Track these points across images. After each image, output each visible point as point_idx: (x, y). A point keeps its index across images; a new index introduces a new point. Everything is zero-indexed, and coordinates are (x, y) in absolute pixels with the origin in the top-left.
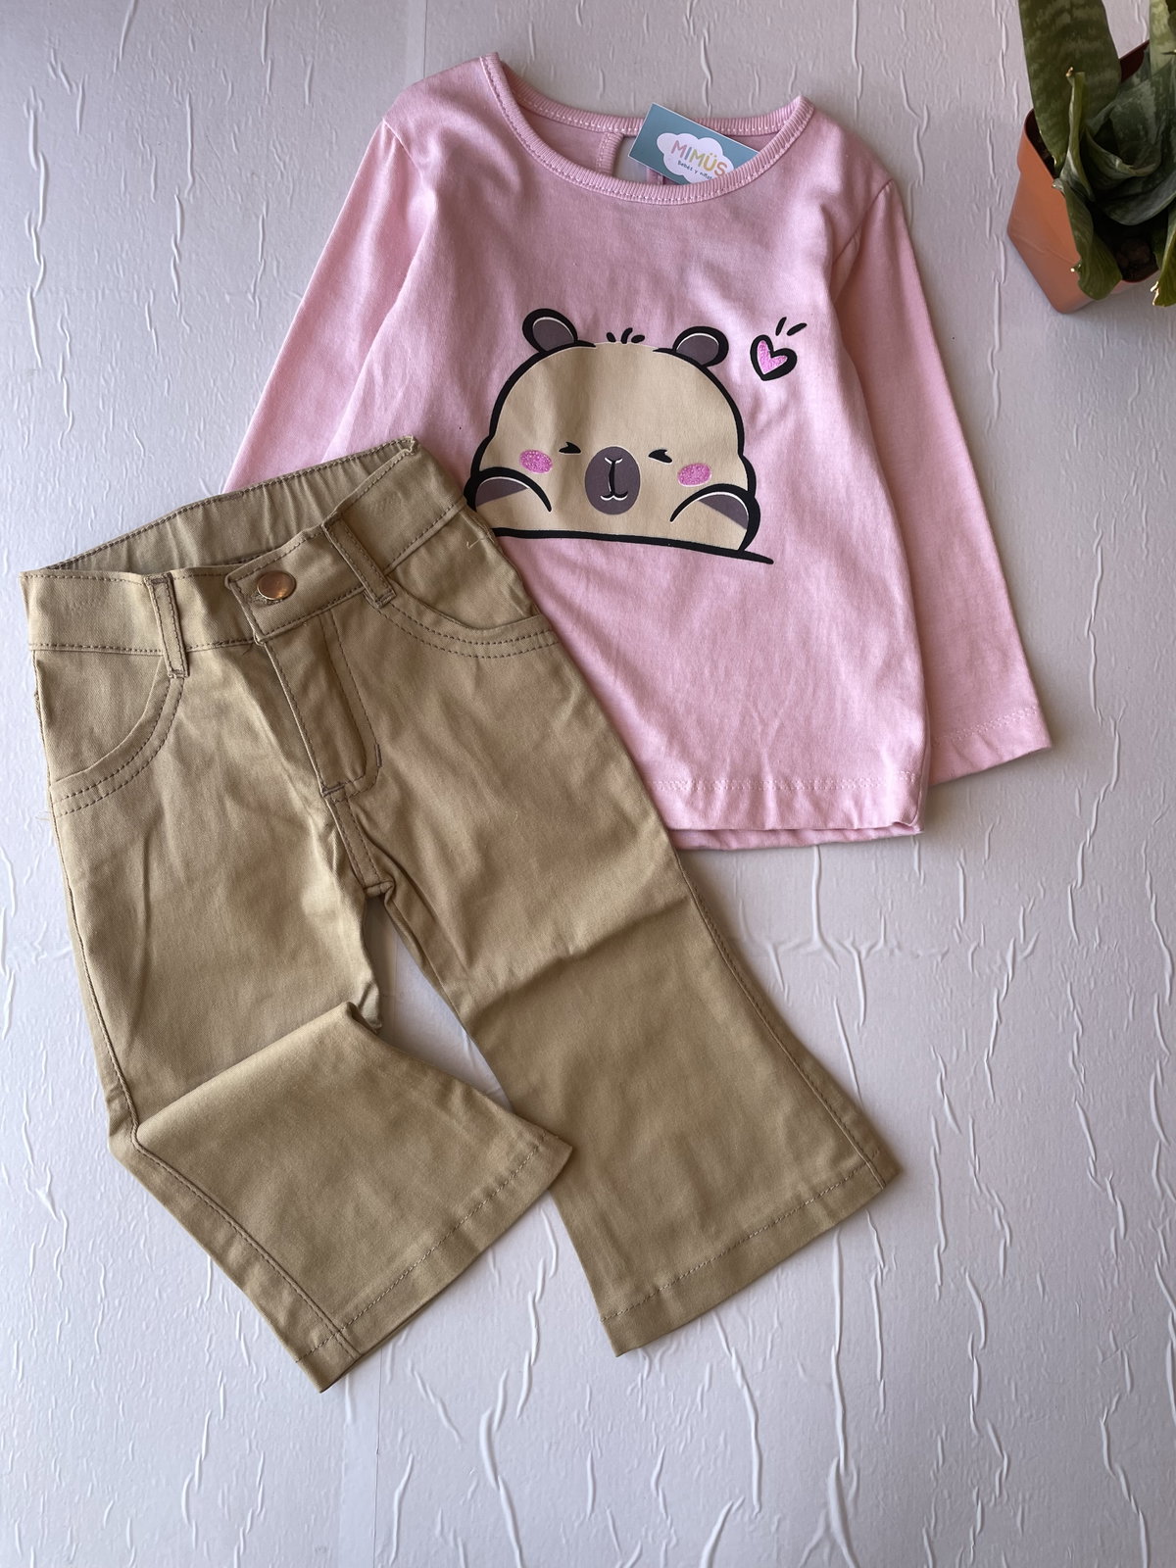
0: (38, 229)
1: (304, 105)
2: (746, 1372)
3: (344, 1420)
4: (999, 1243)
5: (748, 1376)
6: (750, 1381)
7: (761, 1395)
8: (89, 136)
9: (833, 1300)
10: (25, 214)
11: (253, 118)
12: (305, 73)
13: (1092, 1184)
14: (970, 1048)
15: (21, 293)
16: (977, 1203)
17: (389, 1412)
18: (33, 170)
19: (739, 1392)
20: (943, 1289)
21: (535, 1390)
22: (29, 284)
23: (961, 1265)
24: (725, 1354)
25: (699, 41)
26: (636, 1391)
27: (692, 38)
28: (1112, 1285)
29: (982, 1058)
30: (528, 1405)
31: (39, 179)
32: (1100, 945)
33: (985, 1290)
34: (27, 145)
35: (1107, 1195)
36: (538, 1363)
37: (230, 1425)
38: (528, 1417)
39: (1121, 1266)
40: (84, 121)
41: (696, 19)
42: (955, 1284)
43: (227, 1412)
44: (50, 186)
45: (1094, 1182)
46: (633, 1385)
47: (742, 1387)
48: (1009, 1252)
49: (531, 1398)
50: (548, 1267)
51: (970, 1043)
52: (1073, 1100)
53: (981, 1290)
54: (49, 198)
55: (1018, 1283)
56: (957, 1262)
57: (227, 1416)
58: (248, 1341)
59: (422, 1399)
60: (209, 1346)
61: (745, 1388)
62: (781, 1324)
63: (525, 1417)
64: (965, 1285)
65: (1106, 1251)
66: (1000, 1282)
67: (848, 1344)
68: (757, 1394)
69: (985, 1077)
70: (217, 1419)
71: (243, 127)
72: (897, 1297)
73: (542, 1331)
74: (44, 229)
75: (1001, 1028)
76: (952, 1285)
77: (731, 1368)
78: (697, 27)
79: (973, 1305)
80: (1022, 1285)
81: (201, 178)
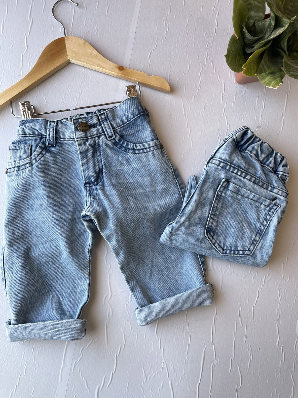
0: (27, 37)
1: (106, 15)
2: (173, 385)
3: (58, 381)
4: (249, 360)
5: (173, 386)
6: (173, 388)
7: (176, 393)
8: (45, 14)
9: (200, 369)
10: (24, 33)
11: (91, 17)
12: (107, 7)
13: (277, 347)
14: (249, 304)
15: (20, 54)
16: (245, 348)
17: (71, 381)
18: (29, 21)
19: (170, 391)
20: (231, 370)
21: (113, 381)
22: (22, 52)
23: (237, 364)
24: (168, 379)
25: (216, 15)
26: (141, 386)
27: (214, 14)
28: (278, 376)
29: (252, 307)
30: (110, 385)
31: (30, 24)
32: (289, 280)
33: (243, 372)
34: (28, 14)
35: (281, 350)
36: (115, 374)
37: (26, 378)
38: (110, 389)
39: (281, 371)
40: (45, 10)
41: (216, 9)
42: (235, 369)
43: (26, 374)
44: (32, 26)
45: (278, 346)
46: (141, 384)
47: (171, 389)
48: (251, 362)
49: (111, 383)
50: (122, 347)
51: (249, 302)
52: (275, 322)
53: (242, 372)
54: (32, 29)
55: (252, 372)
56: (236, 364)
57: (26, 375)
58: (35, 355)
59: (81, 379)
60: (24, 355)
61: (172, 390)
62: (184, 373)
63: (109, 388)
64: (238, 370)
65: (278, 366)
66: (247, 371)
67: (202, 382)
68: (175, 392)
69: (252, 312)
70: (23, 375)
71: (88, 19)
72: (218, 371)
73: (117, 365)
74: (29, 37)
75: (258, 299)
76: (234, 370)
77: (169, 383)
78: (216, 11)
79: (239, 376)
80: (253, 372)
81: (74, 30)
